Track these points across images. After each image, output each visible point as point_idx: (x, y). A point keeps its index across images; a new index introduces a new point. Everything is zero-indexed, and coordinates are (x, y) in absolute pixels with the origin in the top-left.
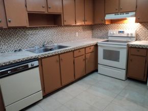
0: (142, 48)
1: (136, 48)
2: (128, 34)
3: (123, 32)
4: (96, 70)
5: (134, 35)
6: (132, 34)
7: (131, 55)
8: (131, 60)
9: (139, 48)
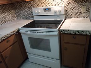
0: (81, 35)
1: (71, 34)
2: (55, 12)
3: (49, 9)
4: (27, 58)
5: (63, 13)
6: (60, 12)
7: (65, 43)
8: (66, 49)
9: (76, 34)
